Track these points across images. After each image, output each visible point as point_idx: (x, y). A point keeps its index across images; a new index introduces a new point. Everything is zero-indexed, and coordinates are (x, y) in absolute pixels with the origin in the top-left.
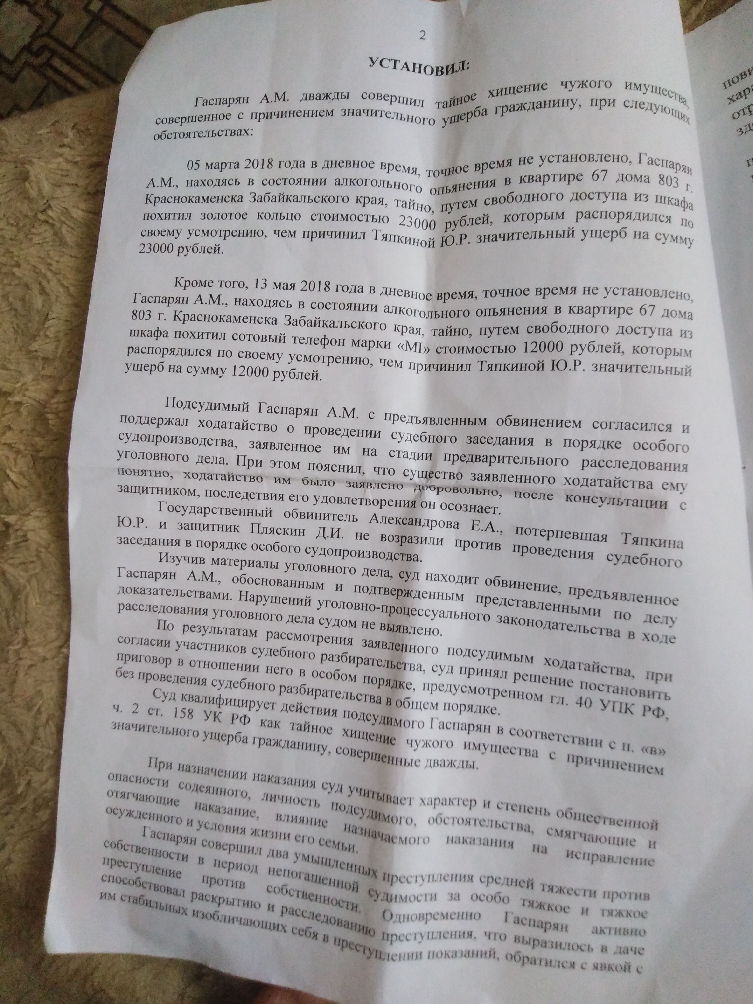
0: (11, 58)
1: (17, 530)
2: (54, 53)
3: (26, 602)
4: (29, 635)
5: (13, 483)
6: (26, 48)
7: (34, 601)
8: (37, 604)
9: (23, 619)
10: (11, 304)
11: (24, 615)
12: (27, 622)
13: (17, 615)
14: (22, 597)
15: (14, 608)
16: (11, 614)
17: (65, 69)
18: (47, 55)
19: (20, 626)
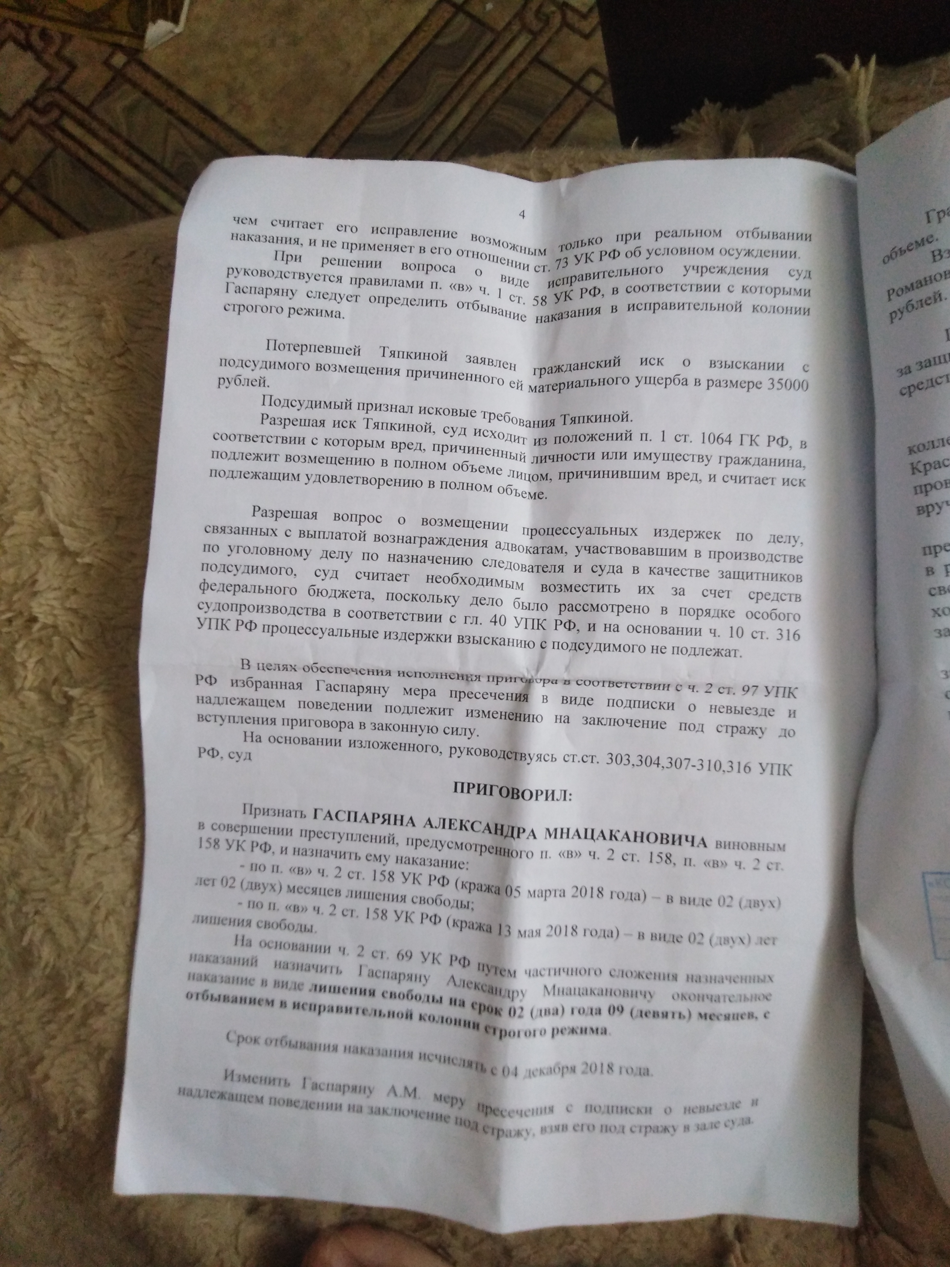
0: (11, 113)
1: (81, 705)
2: (64, 112)
3: (89, 785)
4: (90, 821)
5: (76, 651)
6: (30, 104)
7: (98, 782)
8: (101, 787)
9: (84, 803)
10: (80, 455)
11: (85, 799)
12: (88, 806)
13: (77, 798)
14: (85, 779)
15: (74, 790)
16: (70, 795)
17: (77, 132)
18: (55, 114)
19: (80, 810)
